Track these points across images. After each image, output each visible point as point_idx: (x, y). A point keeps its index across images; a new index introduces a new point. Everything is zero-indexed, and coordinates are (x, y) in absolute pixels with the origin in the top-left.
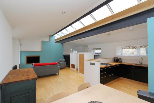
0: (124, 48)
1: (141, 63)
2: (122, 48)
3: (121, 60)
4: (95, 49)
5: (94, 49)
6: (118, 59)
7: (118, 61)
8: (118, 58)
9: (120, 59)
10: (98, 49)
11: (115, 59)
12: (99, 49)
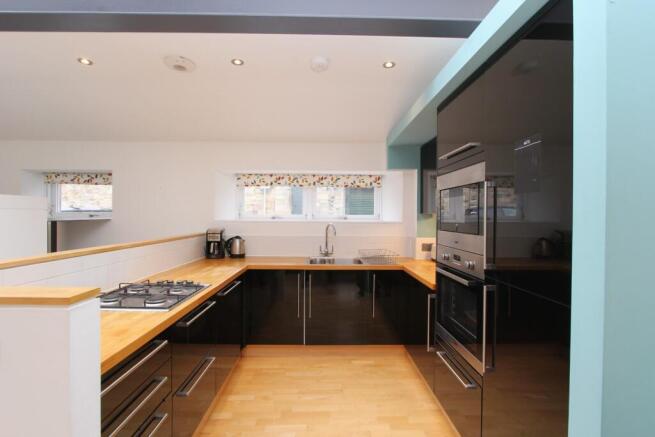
0: (252, 179)
1: (327, 254)
2: (244, 179)
3: (242, 243)
4: (58, 175)
5: (53, 177)
6: (226, 239)
7: (226, 255)
8: (228, 236)
9: (237, 237)
10: (91, 178)
11: (209, 243)
12: (99, 180)
